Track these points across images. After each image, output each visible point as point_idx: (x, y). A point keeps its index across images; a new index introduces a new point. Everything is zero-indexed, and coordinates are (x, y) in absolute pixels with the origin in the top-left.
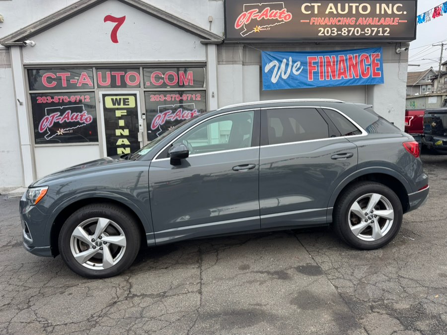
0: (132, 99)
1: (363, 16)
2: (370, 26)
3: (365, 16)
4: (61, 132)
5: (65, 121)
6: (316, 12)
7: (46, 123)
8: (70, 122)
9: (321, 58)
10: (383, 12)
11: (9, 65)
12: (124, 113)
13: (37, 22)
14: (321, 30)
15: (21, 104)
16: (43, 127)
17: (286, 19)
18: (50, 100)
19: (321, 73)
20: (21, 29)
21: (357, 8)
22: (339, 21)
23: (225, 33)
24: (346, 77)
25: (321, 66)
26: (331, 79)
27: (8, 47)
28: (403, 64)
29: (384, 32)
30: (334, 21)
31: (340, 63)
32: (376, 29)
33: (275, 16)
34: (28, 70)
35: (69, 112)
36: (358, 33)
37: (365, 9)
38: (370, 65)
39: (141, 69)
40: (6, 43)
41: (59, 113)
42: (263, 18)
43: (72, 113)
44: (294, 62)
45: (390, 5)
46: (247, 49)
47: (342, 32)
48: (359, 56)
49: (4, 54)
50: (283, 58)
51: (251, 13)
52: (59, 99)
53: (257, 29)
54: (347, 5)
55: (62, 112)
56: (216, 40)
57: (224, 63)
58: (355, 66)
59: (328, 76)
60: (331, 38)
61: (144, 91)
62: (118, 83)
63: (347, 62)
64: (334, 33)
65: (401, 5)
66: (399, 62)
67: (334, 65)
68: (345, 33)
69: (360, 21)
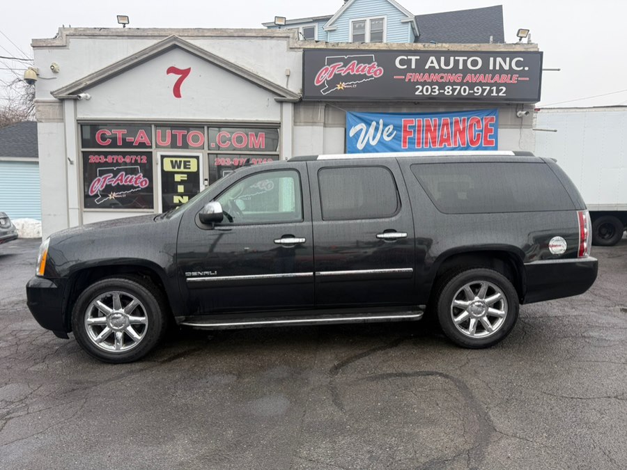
0: (193, 162)
1: (472, 72)
2: (481, 84)
3: (475, 72)
4: (113, 196)
5: (118, 184)
6: (413, 67)
7: (97, 186)
8: (123, 185)
9: (419, 121)
10: (497, 68)
11: (62, 120)
12: (185, 177)
13: (93, 74)
14: (418, 88)
15: (72, 163)
16: (94, 190)
17: (376, 75)
18: (103, 160)
19: (419, 139)
20: (76, 81)
21: (465, 62)
22: (442, 78)
23: (303, 90)
24: (449, 145)
25: (419, 131)
26: (430, 147)
27: (62, 100)
28: (526, 131)
29: (498, 91)
30: (435, 77)
31: (443, 128)
32: (488, 88)
33: (363, 71)
34: (81, 126)
35: (122, 174)
36: (465, 92)
37: (475, 63)
38: (482, 131)
39: (206, 128)
40: (60, 95)
41: (112, 175)
42: (349, 73)
43: (126, 175)
44: (385, 125)
45: (508, 59)
46: (331, 109)
47: (445, 90)
48: (468, 119)
49: (57, 107)
50: (372, 121)
51: (334, 67)
52: (113, 159)
53: (341, 86)
54: (452, 59)
55: (116, 173)
56: (292, 98)
57: (302, 124)
58: (462, 132)
59: (426, 143)
60: (431, 98)
61: (208, 154)
62: (179, 144)
63: (451, 127)
64: (435, 92)
65: (522, 59)
66: (521, 128)
67: (435, 130)
68: (448, 92)
69: (468, 78)
